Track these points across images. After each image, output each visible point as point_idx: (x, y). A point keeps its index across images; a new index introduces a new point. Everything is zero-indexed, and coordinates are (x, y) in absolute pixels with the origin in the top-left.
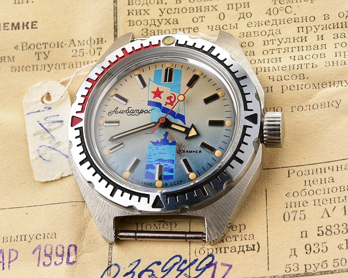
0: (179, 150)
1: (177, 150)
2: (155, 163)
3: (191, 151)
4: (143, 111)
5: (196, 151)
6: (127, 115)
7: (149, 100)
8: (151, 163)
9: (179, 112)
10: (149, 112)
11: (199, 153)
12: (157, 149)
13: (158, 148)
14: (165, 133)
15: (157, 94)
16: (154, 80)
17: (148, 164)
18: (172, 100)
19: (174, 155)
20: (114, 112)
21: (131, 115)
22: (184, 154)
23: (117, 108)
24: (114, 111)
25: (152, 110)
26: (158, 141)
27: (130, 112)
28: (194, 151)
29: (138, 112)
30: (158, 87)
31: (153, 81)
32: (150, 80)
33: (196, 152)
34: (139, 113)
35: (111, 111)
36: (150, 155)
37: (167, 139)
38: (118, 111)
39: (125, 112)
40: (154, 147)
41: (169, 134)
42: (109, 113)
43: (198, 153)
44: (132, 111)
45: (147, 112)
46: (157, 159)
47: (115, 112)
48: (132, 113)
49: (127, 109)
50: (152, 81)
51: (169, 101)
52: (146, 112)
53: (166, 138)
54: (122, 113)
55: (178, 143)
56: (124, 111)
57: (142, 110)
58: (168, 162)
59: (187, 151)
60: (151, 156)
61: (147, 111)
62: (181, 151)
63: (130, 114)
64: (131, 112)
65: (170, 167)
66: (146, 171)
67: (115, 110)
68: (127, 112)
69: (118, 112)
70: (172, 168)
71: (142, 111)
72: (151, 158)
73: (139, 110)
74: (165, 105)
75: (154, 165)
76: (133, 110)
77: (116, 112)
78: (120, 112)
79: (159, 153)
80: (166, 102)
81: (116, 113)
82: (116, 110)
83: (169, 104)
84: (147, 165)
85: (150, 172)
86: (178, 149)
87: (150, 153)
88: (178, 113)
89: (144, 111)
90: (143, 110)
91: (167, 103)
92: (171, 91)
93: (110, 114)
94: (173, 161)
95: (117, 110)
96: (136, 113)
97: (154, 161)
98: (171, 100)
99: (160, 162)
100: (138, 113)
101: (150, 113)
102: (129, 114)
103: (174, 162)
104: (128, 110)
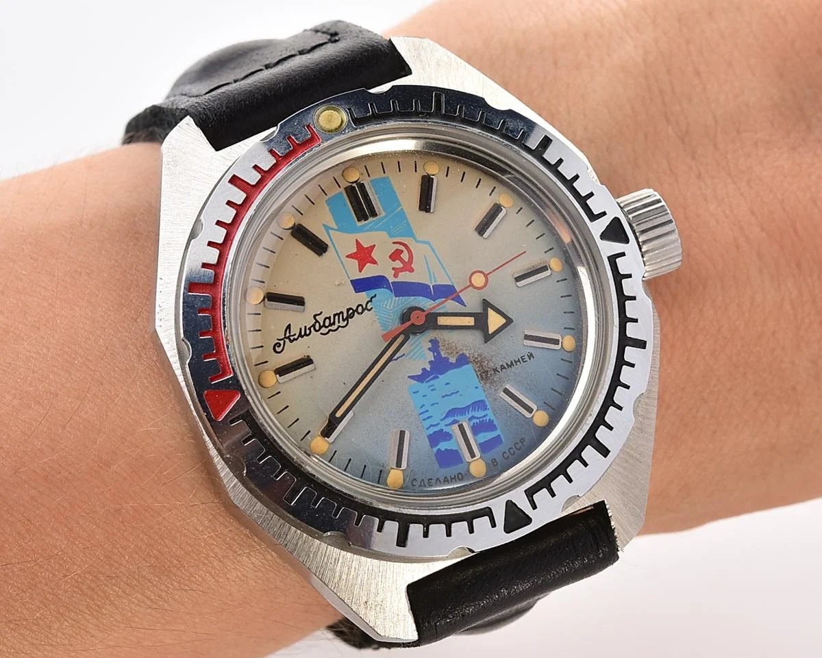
0: (484, 373)
1: (478, 374)
2: (446, 425)
3: (509, 364)
4: (354, 311)
5: (521, 357)
6: (322, 334)
7: (351, 279)
8: (436, 429)
9: (435, 281)
10: (369, 308)
11: (530, 359)
12: (432, 390)
13: (433, 387)
14: (430, 345)
15: (363, 255)
16: (337, 224)
17: (431, 433)
18: (405, 256)
19: (476, 388)
20: (287, 340)
21: (330, 330)
22: (498, 376)
23: (289, 327)
24: (285, 338)
25: (371, 301)
26: (424, 369)
27: (324, 325)
28: (517, 360)
29: (341, 318)
30: (356, 240)
31: (336, 228)
32: (327, 228)
33: (522, 359)
34: (347, 319)
35: (278, 339)
36: (423, 410)
37: (443, 356)
38: (295, 335)
39: (312, 329)
40: (423, 387)
41: (440, 344)
42: (276, 348)
43: (528, 360)
44: (327, 320)
45: (363, 310)
46: (445, 414)
47: (289, 338)
48: (331, 325)
49: (315, 321)
50: (332, 229)
51: (398, 264)
52: (360, 309)
53: (439, 353)
54: (305, 334)
55: (472, 355)
56: (310, 329)
57: (348, 310)
58: (474, 409)
59: (503, 367)
60: (427, 411)
61: (360, 307)
62: (487, 372)
63: (327, 330)
64: (327, 324)
65: (484, 419)
66: (435, 450)
67: (285, 334)
68: (317, 328)
69: (296, 337)
70: (490, 420)
71: (351, 311)
72: (431, 417)
73: (342, 313)
74: (396, 276)
75: (446, 429)
76: (329, 318)
77: (292, 338)
78: (300, 336)
79: (443, 397)
80: (393, 269)
81: (291, 341)
82: (288, 335)
83: (401, 270)
84: (430, 437)
85: (446, 449)
86: (479, 371)
87: (423, 405)
88: (434, 284)
89: (354, 309)
90: (351, 309)
91: (397, 271)
92: (391, 236)
93: (278, 349)
94: (482, 402)
95: (290, 333)
96: (339, 322)
97: (441, 420)
98: (402, 260)
99: (456, 418)
100: (344, 320)
101: (372, 308)
102: (324, 330)
103: (487, 403)
104: (317, 321)
